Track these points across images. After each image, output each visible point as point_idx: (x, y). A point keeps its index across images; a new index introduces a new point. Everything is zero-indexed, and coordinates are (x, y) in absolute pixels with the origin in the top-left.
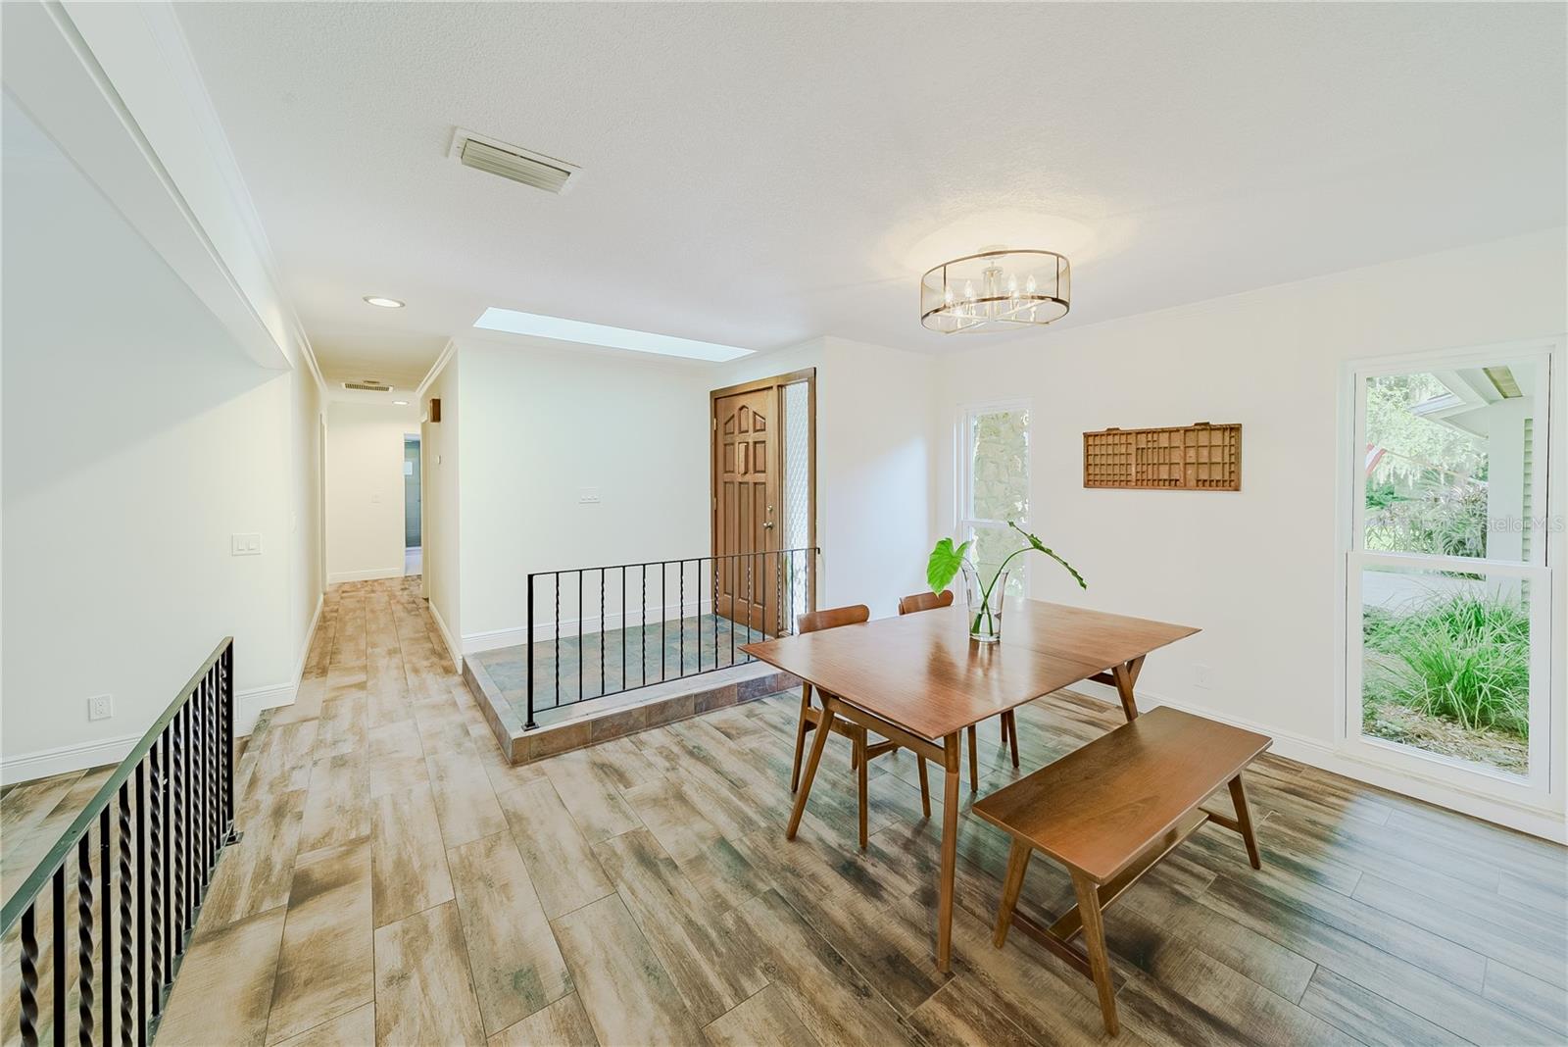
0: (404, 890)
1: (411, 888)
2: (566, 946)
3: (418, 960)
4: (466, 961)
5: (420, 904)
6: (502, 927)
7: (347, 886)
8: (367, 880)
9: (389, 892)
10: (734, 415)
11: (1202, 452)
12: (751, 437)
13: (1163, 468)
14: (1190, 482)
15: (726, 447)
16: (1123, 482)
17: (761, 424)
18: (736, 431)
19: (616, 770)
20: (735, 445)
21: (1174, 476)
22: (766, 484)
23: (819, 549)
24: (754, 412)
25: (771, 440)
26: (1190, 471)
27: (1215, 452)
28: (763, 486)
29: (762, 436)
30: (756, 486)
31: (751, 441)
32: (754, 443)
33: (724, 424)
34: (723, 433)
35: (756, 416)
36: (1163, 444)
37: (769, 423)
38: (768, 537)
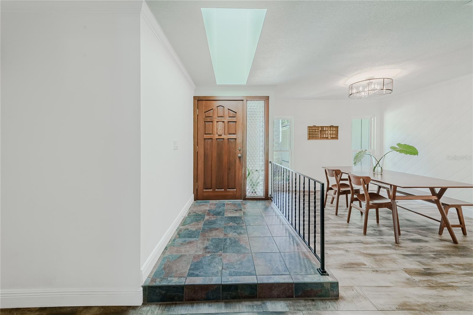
10: (213, 109)
11: (332, 131)
12: (226, 119)
13: (324, 135)
14: (329, 138)
15: (206, 123)
16: (317, 138)
17: (233, 114)
18: (215, 116)
19: (348, 264)
20: (213, 122)
21: (327, 137)
22: (237, 139)
23: (270, 162)
24: (228, 109)
25: (241, 121)
26: (329, 136)
27: (334, 132)
28: (234, 140)
29: (234, 119)
30: (229, 140)
31: (226, 121)
32: (228, 122)
33: (205, 112)
34: (204, 116)
35: (229, 110)
36: (325, 129)
37: (239, 114)
38: (237, 161)
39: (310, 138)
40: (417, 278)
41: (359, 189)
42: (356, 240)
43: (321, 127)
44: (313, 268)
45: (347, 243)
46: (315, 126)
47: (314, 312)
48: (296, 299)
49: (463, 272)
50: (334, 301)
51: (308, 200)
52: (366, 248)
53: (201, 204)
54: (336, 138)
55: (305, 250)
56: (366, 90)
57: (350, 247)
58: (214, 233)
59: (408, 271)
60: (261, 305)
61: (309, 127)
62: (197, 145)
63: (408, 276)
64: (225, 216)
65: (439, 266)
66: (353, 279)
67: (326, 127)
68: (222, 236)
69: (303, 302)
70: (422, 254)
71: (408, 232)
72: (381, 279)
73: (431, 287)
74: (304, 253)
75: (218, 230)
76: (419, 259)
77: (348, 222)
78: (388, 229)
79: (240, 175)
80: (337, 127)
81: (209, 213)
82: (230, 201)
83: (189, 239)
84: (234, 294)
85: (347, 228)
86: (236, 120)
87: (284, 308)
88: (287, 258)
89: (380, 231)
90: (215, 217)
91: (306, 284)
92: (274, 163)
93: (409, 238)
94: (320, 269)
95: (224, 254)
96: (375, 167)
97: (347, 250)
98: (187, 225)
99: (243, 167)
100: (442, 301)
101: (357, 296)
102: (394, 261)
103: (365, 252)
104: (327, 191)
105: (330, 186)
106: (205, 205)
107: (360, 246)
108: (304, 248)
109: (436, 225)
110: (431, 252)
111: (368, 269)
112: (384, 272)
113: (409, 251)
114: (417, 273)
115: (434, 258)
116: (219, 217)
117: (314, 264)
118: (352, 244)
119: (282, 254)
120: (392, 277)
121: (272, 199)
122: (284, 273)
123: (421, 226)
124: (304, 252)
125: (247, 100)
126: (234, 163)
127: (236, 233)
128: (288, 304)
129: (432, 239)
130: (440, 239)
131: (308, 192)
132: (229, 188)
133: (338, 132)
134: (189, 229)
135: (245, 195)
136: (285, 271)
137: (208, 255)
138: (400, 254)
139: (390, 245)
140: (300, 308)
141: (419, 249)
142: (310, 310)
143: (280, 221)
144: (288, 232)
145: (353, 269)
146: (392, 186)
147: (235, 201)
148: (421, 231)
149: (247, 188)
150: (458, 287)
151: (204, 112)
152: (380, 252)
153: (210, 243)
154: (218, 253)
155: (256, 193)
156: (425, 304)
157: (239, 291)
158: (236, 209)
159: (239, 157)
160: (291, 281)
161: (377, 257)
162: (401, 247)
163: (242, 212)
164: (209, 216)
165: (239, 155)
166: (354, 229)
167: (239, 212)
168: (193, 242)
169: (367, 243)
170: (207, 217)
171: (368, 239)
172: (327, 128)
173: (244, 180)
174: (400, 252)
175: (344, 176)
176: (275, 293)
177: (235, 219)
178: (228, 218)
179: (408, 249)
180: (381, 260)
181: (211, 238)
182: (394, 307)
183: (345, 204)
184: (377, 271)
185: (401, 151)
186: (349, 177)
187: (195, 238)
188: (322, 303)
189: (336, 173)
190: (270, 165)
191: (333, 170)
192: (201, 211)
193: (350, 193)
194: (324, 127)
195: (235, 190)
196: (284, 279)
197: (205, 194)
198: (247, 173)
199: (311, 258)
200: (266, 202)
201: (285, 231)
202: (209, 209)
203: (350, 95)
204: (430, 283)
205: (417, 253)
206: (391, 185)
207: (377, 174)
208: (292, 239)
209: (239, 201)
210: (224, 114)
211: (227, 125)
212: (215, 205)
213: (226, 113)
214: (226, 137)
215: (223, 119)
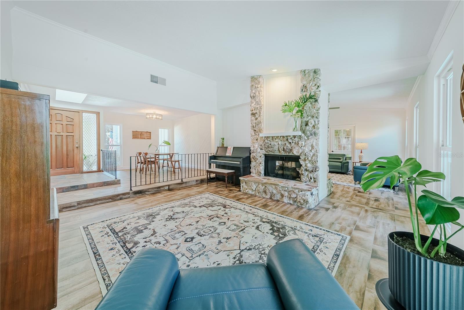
10: (51, 115)
11: (147, 135)
12: (65, 123)
14: (146, 138)
16: (138, 138)
17: (71, 120)
20: (52, 124)
21: (144, 138)
23: (101, 150)
25: (78, 125)
27: (149, 135)
28: (72, 136)
29: (72, 123)
30: (68, 136)
32: (66, 125)
35: (67, 117)
37: (76, 121)
38: (75, 149)
39: (133, 138)
43: (141, 132)
46: (136, 131)
48: (104, 186)
54: (150, 138)
61: (133, 131)
79: (78, 158)
80: (151, 132)
84: (76, 188)
92: (104, 150)
99: (80, 153)
104: (138, 164)
121: (104, 171)
125: (82, 113)
126: (73, 151)
132: (68, 167)
133: (151, 136)
135: (82, 171)
147: (74, 175)
155: (91, 169)
157: (79, 187)
165: (77, 146)
172: (144, 133)
173: (81, 162)
176: (95, 186)
190: (101, 152)
195: (74, 168)
198: (84, 157)
200: (99, 173)
210: (62, 119)
211: (65, 126)
212: (56, 177)
213: (64, 118)
214: (65, 134)
215: (61, 122)
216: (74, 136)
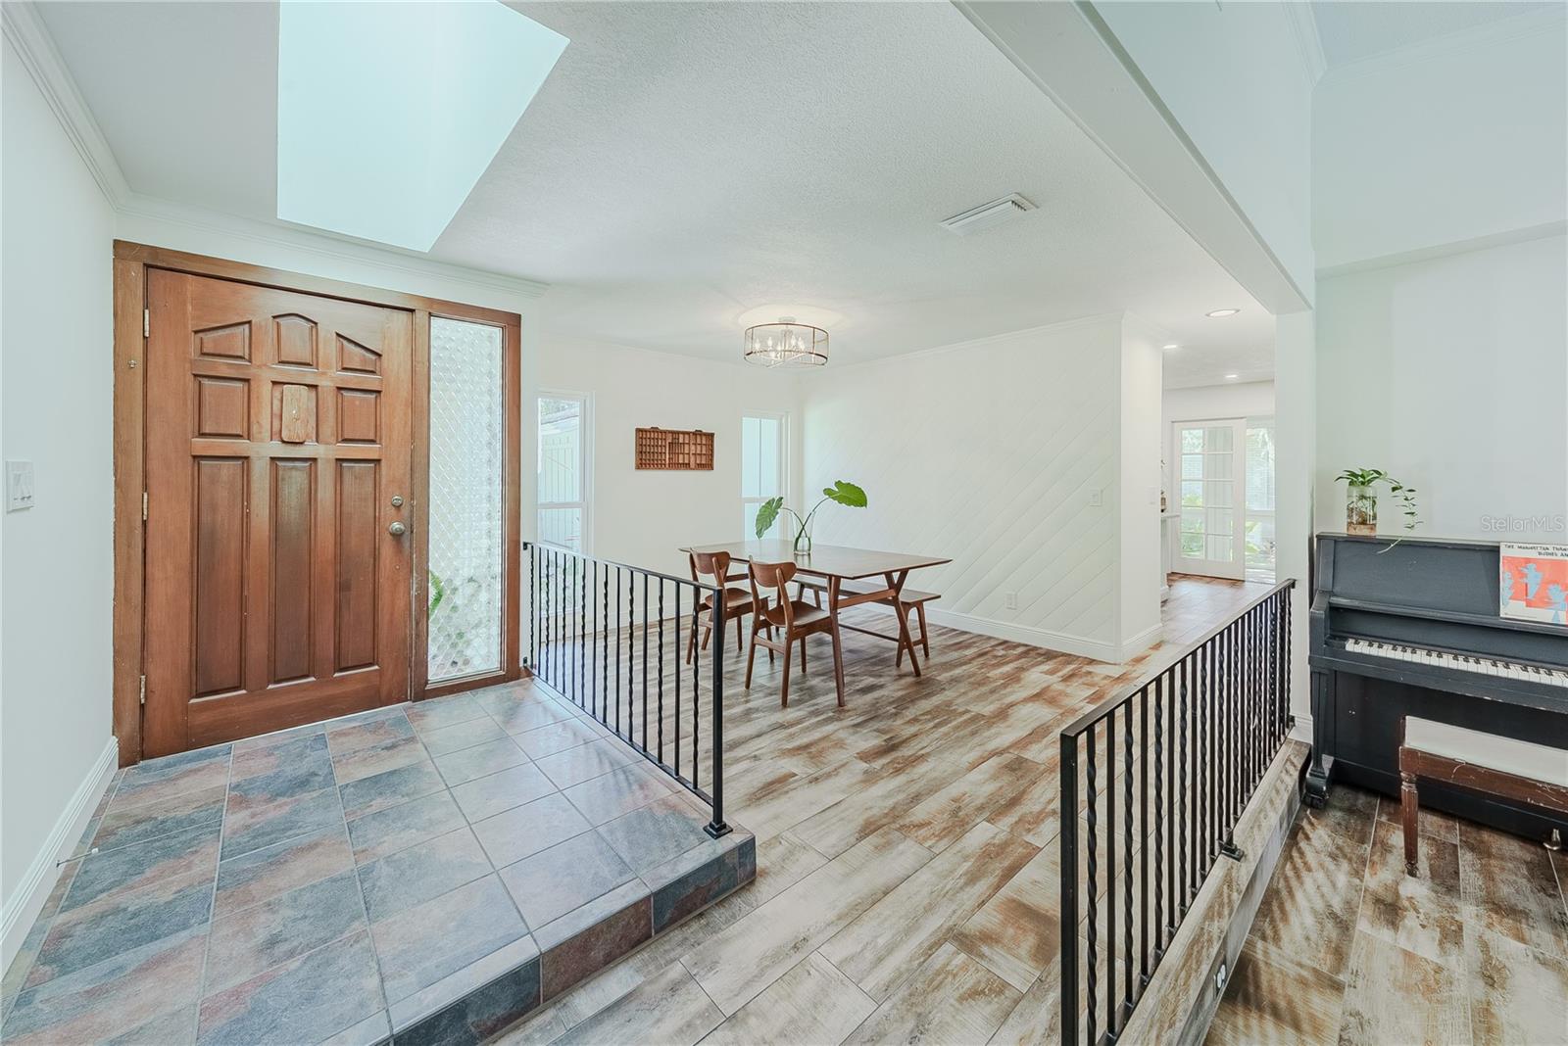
0: (998, 854)
1: (990, 853)
2: (982, 760)
3: (1041, 812)
4: (1024, 792)
5: (1002, 837)
6: (990, 788)
7: (1025, 902)
8: (1006, 891)
9: (1006, 863)
10: (249, 322)
11: (699, 447)
12: (330, 378)
13: (681, 456)
14: (692, 465)
15: (205, 382)
16: (659, 465)
17: (364, 360)
18: (265, 353)
19: (763, 788)
20: (252, 383)
21: (686, 462)
22: (383, 463)
23: (525, 544)
24: (338, 335)
25: (404, 392)
26: (692, 458)
27: (704, 448)
28: (372, 465)
29: (370, 381)
30: (344, 465)
31: (327, 383)
32: (339, 389)
33: (196, 332)
34: (193, 352)
35: (345, 342)
36: (681, 441)
37: (396, 363)
38: (387, 550)
39: (642, 464)
40: (878, 764)
41: (766, 598)
42: (770, 726)
43: (673, 432)
44: (693, 831)
45: (752, 738)
46: (655, 430)
47: (706, 944)
48: (659, 936)
49: (931, 724)
50: (748, 890)
51: (642, 653)
52: (792, 736)
53: (173, 772)
54: (710, 466)
55: (665, 793)
56: (779, 348)
57: (759, 746)
58: (298, 871)
59: (865, 756)
60: (555, 1017)
61: (638, 430)
62: (146, 488)
63: (865, 766)
64: (340, 782)
65: (903, 727)
66: (776, 817)
67: (684, 433)
68: (344, 865)
69: (677, 935)
70: (880, 712)
71: (854, 675)
72: (827, 793)
73: (898, 771)
74: (665, 803)
75: (320, 849)
76: (877, 725)
77: (748, 686)
78: (822, 681)
79: (401, 603)
80: (712, 435)
81: (241, 797)
82: (350, 720)
83: (144, 948)
84: (450, 1040)
85: (747, 702)
86: (377, 382)
87: (630, 980)
88: (620, 834)
89: (811, 688)
90: (285, 804)
91: (682, 882)
92: (545, 547)
93: (857, 688)
94: (711, 825)
95: (374, 926)
96: (797, 539)
97: (755, 756)
98: (105, 894)
99: (411, 572)
100: (914, 789)
101: (790, 852)
102: (840, 744)
103: (790, 746)
105: (702, 601)
106: (204, 768)
107: (780, 736)
108: (662, 786)
109: (892, 650)
110: (891, 703)
111: (800, 783)
112: (829, 775)
113: (860, 715)
114: (877, 753)
115: (896, 714)
116: (306, 796)
117: (695, 819)
118: (763, 737)
119: (600, 829)
120: (842, 780)
121: (536, 672)
122: (619, 881)
123: (872, 658)
124: (663, 800)
125: (430, 314)
126: (372, 560)
127: (414, 831)
128: (639, 964)
129: (888, 678)
130: (899, 675)
131: (643, 628)
132: (343, 665)
133: (712, 451)
134: (125, 910)
135: (423, 681)
136: (621, 874)
137: (293, 964)
138: (848, 727)
139: (831, 714)
140: (672, 955)
141: (874, 705)
142: (699, 944)
143: (575, 734)
144: (606, 761)
145: (775, 794)
146: (833, 578)
147: (377, 714)
148: (871, 669)
149: (432, 650)
150: (928, 754)
151: (190, 328)
152: (817, 735)
153: (289, 913)
154: (347, 934)
155: (468, 663)
156: (894, 808)
157: (470, 1019)
158: (388, 742)
159: (392, 534)
160: (643, 892)
161: (813, 750)
162: (849, 711)
163: (420, 746)
164: (247, 808)
165: (396, 526)
166: (761, 701)
167: (407, 747)
168: (179, 950)
169: (792, 725)
170: (233, 820)
171: (792, 714)
172: (687, 436)
173: (417, 624)
174: (848, 722)
175: (734, 569)
177: (395, 779)
178: (354, 786)
179: (859, 712)
180: (821, 753)
181: (284, 895)
182: (853, 840)
183: (735, 642)
184: (817, 779)
185: (841, 499)
186: (750, 568)
187: (184, 929)
188: (722, 910)
189: (718, 561)
190: (525, 556)
191: (711, 555)
192: (187, 803)
193: (752, 611)
194: (678, 433)
195: (376, 667)
196: (623, 897)
197: (202, 719)
198: (432, 592)
199: (685, 806)
200: (512, 687)
201: (595, 761)
202: (235, 780)
203: (748, 354)
204: (896, 765)
205: (873, 714)
206: (830, 576)
207: (803, 555)
208: (622, 777)
209: (393, 709)
210: (315, 352)
211: (329, 400)
212: (269, 752)
213: (329, 349)
214: (325, 452)
215: (309, 375)
216: (379, 461)
